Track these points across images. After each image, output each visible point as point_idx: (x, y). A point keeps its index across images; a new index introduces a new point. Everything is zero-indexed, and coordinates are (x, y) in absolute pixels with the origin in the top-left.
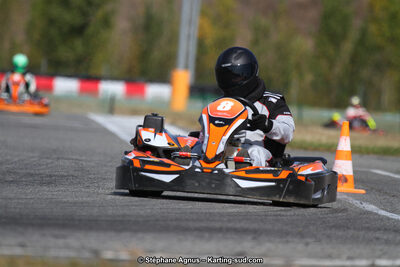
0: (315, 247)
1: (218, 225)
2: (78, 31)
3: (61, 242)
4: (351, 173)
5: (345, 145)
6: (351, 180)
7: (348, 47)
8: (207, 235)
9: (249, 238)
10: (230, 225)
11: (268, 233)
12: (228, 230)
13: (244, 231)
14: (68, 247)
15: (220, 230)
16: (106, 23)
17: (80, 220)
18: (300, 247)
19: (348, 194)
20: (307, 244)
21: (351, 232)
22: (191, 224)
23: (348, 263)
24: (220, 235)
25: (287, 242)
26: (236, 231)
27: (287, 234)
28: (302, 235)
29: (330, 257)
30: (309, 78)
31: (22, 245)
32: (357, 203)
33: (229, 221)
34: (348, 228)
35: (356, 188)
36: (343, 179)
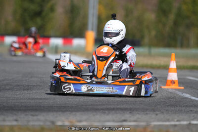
0: (161, 116)
1: (112, 107)
2: (38, 14)
3: (35, 118)
4: (177, 79)
5: (173, 65)
6: (177, 83)
7: (172, 17)
8: (107, 112)
9: (128, 112)
10: (118, 107)
11: (137, 110)
12: (118, 109)
13: (125, 109)
14: (39, 120)
15: (113, 109)
16: (52, 9)
17: (44, 107)
18: (153, 116)
19: (175, 89)
20: (157, 115)
21: (178, 108)
22: (99, 107)
23: (177, 123)
24: (113, 112)
25: (147, 114)
26: (121, 109)
27: (147, 110)
28: (154, 111)
29: (168, 120)
30: (153, 33)
31: (16, 120)
32: (180, 94)
33: (118, 105)
34: (177, 106)
35: (179, 86)
36: (173, 82)
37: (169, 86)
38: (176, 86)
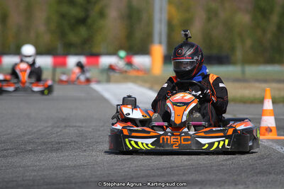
4: (274, 125)
6: (274, 130)
7: (275, 19)
19: (272, 140)
21: (272, 177)
30: (249, 43)
34: (270, 173)
35: (278, 135)
36: (269, 130)
37: (264, 135)
38: (273, 136)
